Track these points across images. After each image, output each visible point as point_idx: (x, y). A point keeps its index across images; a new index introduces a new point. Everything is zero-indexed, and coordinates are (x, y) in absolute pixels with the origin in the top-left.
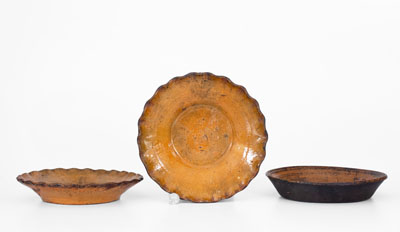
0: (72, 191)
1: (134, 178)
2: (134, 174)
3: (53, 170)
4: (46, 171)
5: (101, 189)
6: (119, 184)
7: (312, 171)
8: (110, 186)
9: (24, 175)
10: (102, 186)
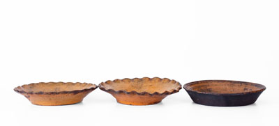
0: (51, 96)
1: (91, 87)
2: (92, 85)
3: (37, 84)
4: (33, 84)
5: (70, 95)
6: (82, 91)
7: (216, 83)
8: (76, 92)
9: (19, 87)
10: (71, 92)
